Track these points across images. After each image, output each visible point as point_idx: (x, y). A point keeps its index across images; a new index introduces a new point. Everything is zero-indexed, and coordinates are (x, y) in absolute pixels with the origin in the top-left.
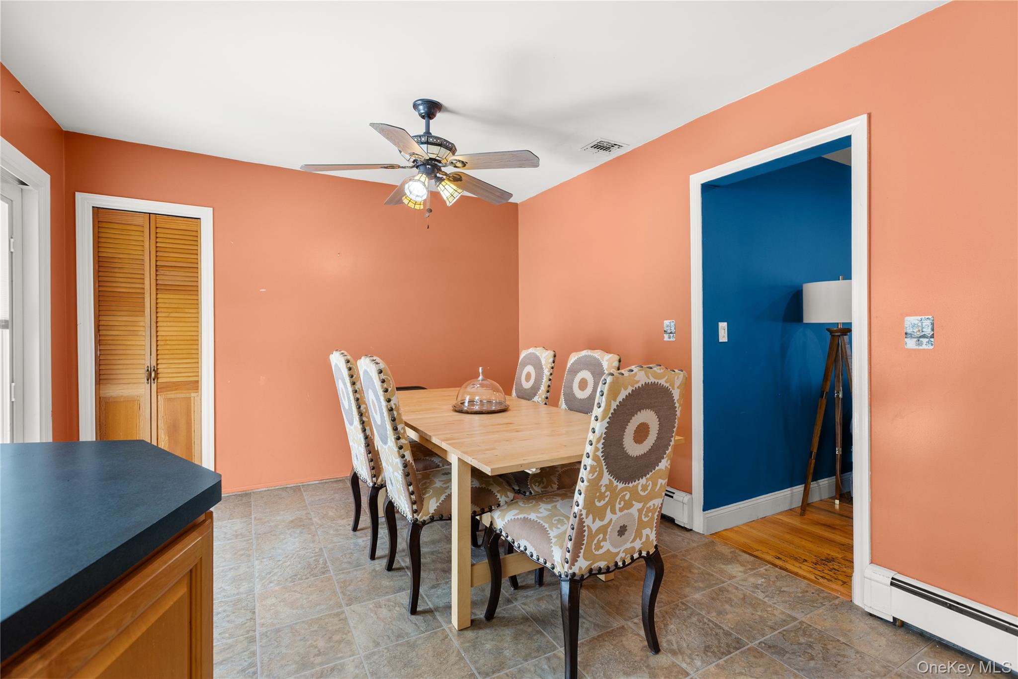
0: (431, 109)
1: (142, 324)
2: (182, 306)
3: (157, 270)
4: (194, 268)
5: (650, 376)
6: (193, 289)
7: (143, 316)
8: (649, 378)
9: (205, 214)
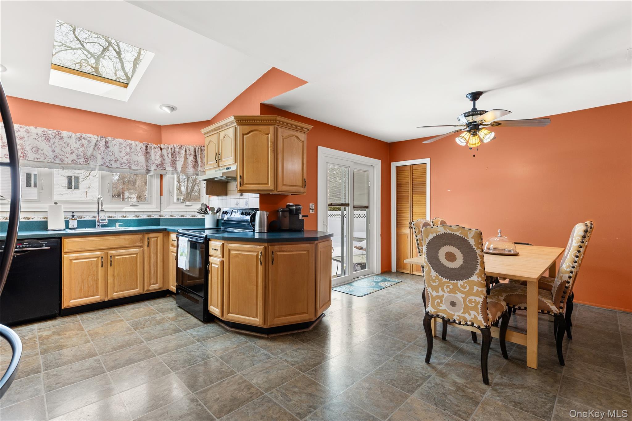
0: (475, 96)
1: (408, 206)
2: (420, 199)
3: (413, 186)
4: (424, 183)
5: (447, 229)
6: (424, 193)
7: (409, 203)
8: (446, 230)
9: (427, 161)
